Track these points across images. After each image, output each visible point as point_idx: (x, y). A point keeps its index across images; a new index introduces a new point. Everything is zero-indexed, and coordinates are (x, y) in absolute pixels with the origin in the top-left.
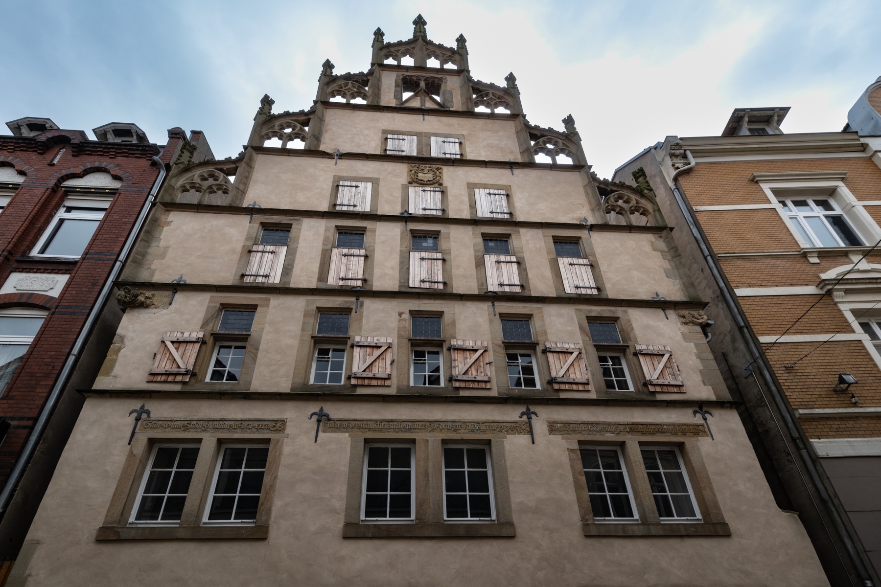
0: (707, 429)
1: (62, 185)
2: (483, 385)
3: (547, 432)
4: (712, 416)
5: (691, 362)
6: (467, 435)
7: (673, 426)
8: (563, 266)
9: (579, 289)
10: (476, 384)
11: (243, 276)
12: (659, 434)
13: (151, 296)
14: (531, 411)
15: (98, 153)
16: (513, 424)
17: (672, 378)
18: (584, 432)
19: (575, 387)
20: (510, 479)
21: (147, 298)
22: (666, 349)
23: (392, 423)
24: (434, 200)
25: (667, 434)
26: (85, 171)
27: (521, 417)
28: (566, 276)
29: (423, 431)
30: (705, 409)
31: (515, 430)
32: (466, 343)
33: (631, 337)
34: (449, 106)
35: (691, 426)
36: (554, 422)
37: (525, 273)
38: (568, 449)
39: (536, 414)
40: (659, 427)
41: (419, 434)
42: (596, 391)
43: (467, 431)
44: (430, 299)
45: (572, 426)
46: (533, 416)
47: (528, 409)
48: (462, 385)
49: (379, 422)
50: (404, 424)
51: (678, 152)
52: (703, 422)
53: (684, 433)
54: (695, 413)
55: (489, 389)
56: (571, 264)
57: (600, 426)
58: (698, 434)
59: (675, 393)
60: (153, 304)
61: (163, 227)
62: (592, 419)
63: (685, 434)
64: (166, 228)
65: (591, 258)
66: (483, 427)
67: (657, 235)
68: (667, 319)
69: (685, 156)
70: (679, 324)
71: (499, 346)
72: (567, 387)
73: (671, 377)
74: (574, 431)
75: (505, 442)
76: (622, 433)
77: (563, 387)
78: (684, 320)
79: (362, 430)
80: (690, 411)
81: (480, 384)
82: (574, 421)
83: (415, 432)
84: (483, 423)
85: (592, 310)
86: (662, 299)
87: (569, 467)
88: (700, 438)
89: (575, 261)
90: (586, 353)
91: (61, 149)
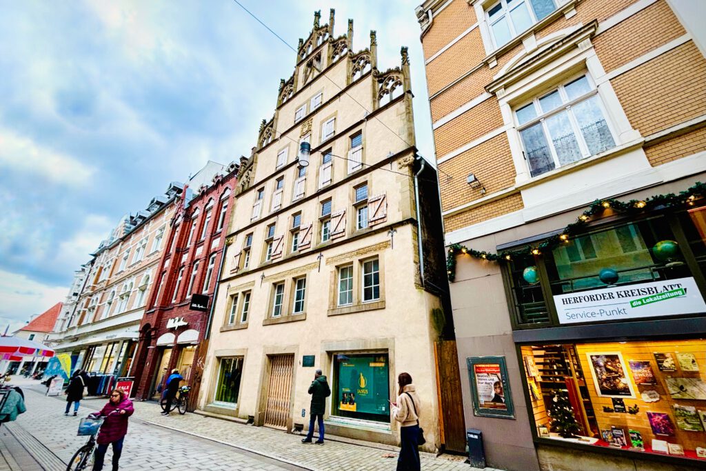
0: (391, 243)
2: (307, 246)
4: (397, 233)
5: (396, 198)
7: (376, 245)
9: (353, 170)
11: (251, 219)
12: (369, 252)
13: (233, 239)
15: (226, 182)
17: (382, 214)
19: (339, 236)
22: (383, 194)
25: (372, 251)
26: (224, 191)
30: (394, 229)
33: (370, 192)
34: (322, 68)
35: (384, 243)
36: (328, 258)
38: (331, 271)
39: (323, 256)
42: (347, 235)
45: (334, 258)
52: (391, 238)
54: (389, 233)
56: (353, 153)
58: (387, 247)
59: (381, 223)
60: (233, 242)
61: (236, 207)
62: (340, 253)
63: (380, 249)
65: (363, 142)
67: (403, 101)
68: (392, 169)
69: (427, 16)
70: (397, 170)
76: (353, 256)
77: (335, 237)
78: (399, 166)
80: (386, 234)
85: (356, 181)
86: (392, 155)
89: (356, 149)
90: (348, 212)
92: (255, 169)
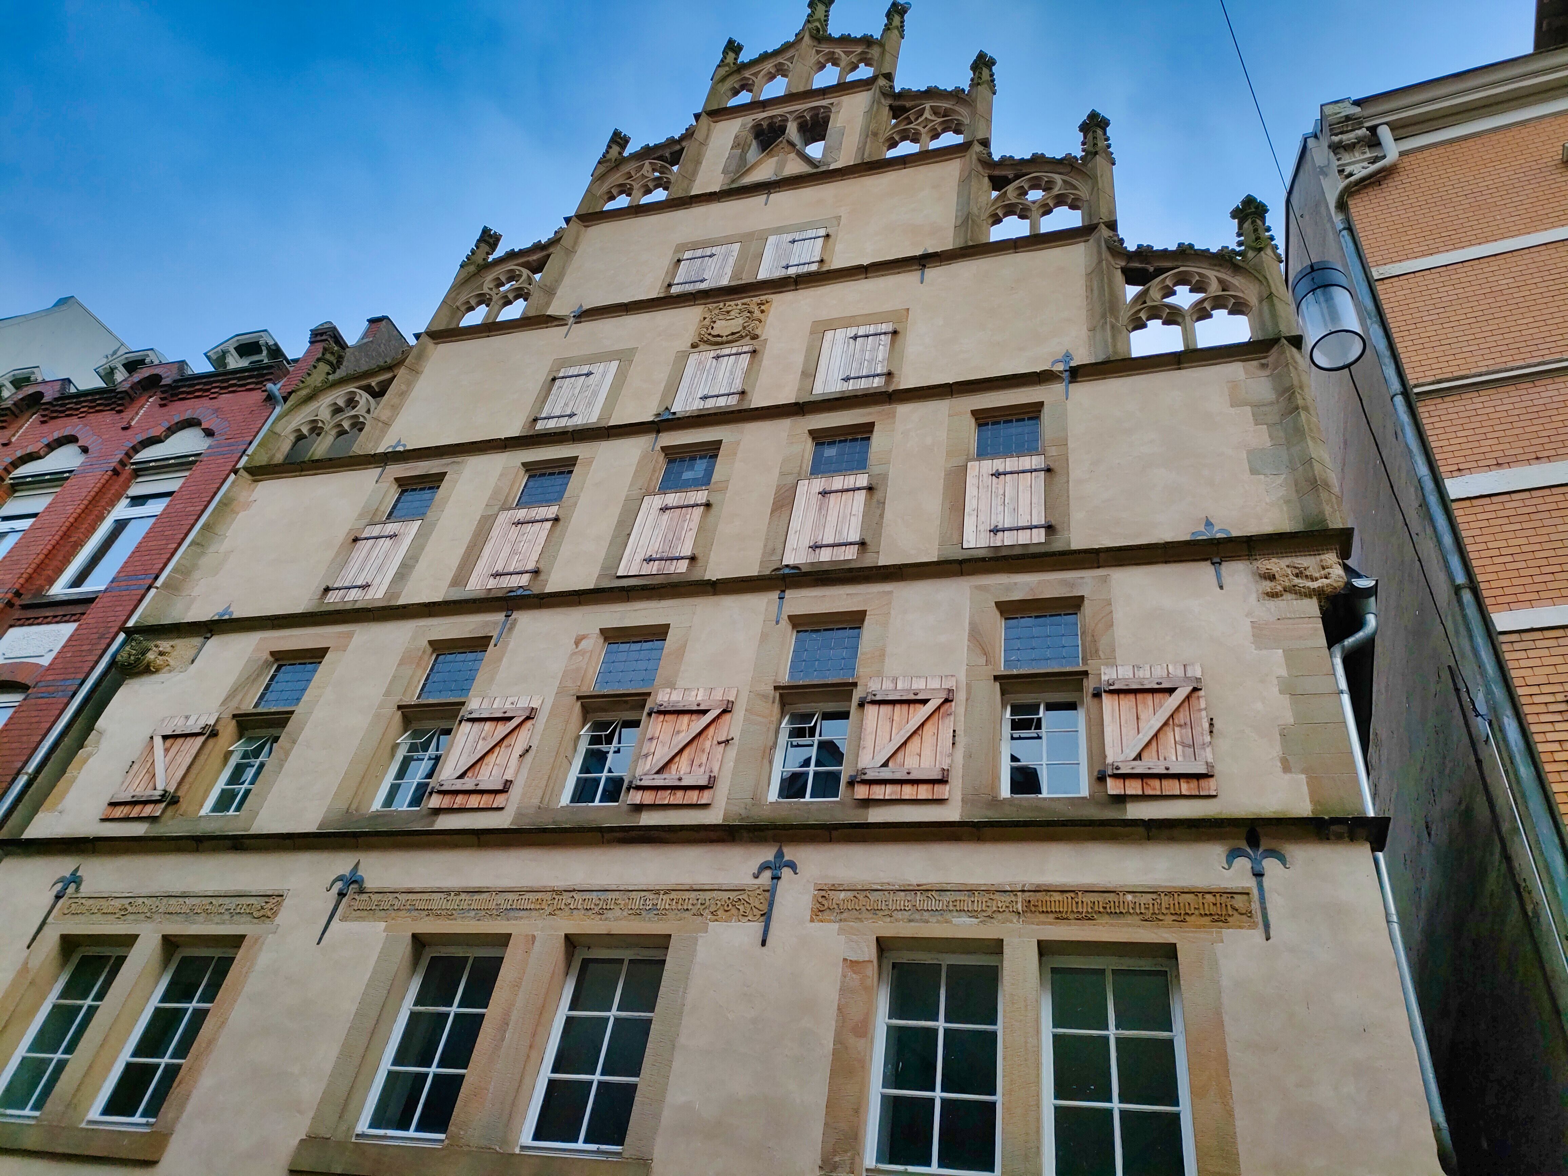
0: (1256, 906)
1: (132, 461)
2: (693, 797)
3: (808, 915)
4: (1284, 864)
5: (1259, 706)
6: (624, 923)
7: (1154, 896)
8: (975, 481)
9: (1000, 534)
10: (680, 794)
11: (327, 590)
12: (1106, 919)
13: (169, 649)
14: (786, 858)
15: (196, 394)
16: (732, 895)
17: (1184, 756)
18: (899, 915)
19: (908, 792)
20: (682, 1040)
21: (161, 654)
22: (1189, 674)
23: (478, 897)
24: (731, 373)
25: (1129, 919)
26: (169, 429)
27: (756, 877)
28: (975, 506)
29: (534, 913)
30: (1265, 844)
31: (734, 911)
32: (689, 695)
33: (1101, 648)
34: (830, 160)
35: (1208, 896)
36: (834, 889)
37: (879, 512)
38: (845, 960)
39: (792, 866)
40: (1111, 897)
41: (522, 922)
42: (963, 800)
43: (625, 913)
44: (649, 598)
45: (873, 896)
46: (786, 872)
47: (780, 855)
48: (648, 798)
49: (453, 894)
50: (500, 898)
51: (1349, 138)
52: (1250, 883)
53: (1181, 918)
54: (1233, 854)
55: (706, 806)
56: (997, 475)
57: (948, 897)
58: (1226, 921)
59: (1181, 796)
60: (168, 665)
61: (238, 513)
62: (931, 878)
63: (1184, 921)
64: (242, 515)
65: (1053, 451)
66: (663, 902)
67: (1255, 363)
68: (1221, 587)
69: (1373, 141)
70: (1253, 598)
71: (765, 697)
72: (888, 792)
73: (1180, 752)
74: (875, 911)
75: (700, 942)
76: (1000, 916)
77: (878, 792)
78: (1268, 585)
79: (415, 913)
80: (1216, 852)
81: (689, 793)
82: (882, 884)
83: (516, 918)
84: (667, 892)
85: (1016, 584)
86: (1219, 536)
87: (833, 1011)
88: (1227, 932)
89: (1010, 464)
90: (967, 700)
91: (151, 397)
92: (403, 395)
